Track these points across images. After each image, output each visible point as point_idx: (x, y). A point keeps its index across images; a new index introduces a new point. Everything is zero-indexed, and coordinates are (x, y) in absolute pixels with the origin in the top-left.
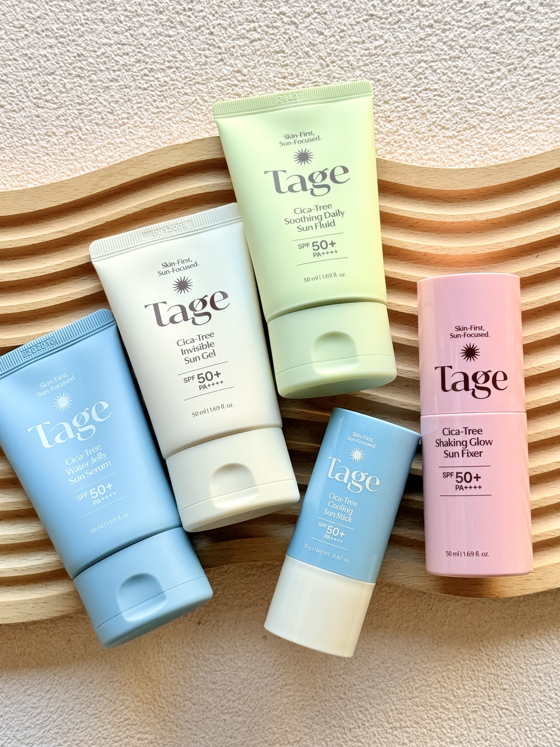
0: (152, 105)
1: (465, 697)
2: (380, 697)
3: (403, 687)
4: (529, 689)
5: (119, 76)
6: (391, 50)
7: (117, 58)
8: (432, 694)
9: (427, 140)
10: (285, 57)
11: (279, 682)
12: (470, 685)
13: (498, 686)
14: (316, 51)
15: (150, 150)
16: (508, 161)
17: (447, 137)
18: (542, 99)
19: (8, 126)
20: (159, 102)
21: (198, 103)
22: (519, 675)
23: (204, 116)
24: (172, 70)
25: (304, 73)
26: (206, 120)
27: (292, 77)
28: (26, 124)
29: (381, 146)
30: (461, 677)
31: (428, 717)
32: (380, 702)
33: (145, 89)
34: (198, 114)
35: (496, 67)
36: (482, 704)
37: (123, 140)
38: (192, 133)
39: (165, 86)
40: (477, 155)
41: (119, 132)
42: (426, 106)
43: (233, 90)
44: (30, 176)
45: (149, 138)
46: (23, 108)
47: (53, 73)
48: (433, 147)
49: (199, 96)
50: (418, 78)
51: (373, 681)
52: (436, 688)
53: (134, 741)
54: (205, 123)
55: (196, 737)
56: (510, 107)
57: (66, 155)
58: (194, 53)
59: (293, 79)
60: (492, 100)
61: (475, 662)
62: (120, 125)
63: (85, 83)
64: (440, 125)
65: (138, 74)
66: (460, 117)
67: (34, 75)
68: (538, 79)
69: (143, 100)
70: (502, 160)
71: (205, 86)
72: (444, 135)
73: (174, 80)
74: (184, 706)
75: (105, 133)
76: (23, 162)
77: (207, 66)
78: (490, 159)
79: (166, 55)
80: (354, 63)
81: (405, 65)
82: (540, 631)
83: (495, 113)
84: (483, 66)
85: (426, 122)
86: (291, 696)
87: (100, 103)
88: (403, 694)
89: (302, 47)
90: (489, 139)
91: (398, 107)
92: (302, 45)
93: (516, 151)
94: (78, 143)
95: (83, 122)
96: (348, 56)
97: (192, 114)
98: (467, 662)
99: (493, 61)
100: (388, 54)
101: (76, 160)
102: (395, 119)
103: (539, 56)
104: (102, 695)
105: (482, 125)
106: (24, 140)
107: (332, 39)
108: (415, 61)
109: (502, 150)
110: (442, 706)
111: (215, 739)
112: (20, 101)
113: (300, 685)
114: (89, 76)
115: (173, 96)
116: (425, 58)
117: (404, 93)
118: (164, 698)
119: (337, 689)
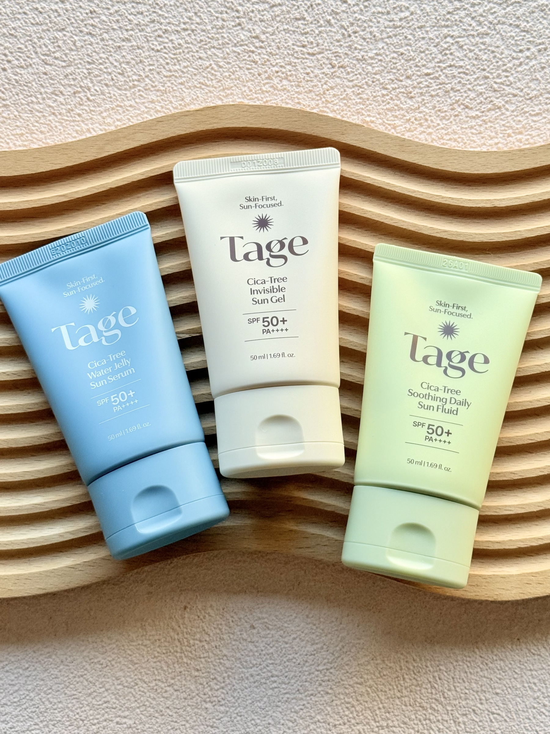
0: (164, 68)
1: (456, 699)
2: (368, 694)
3: (392, 686)
4: (523, 695)
5: (131, 36)
6: (416, 23)
7: (130, 17)
8: (422, 694)
9: (449, 119)
10: (305, 25)
11: (264, 673)
12: (462, 688)
13: (490, 690)
14: (338, 20)
15: (160, 115)
16: (532, 146)
17: (470, 117)
19: (14, 83)
20: (172, 65)
21: (212, 69)
22: (513, 680)
23: (218, 82)
24: (187, 33)
25: (324, 42)
26: (220, 87)
28: (33, 81)
29: (400, 123)
30: (453, 678)
31: (416, 717)
32: (367, 699)
33: (158, 51)
34: (212, 80)
35: (526, 47)
36: (473, 708)
37: (132, 103)
38: (205, 99)
39: (179, 48)
40: (501, 138)
41: (129, 95)
42: (451, 83)
43: (249, 56)
44: (34, 135)
45: (160, 102)
46: (31, 65)
47: (63, 29)
48: (454, 127)
49: (214, 61)
50: (443, 53)
51: (361, 678)
52: (426, 689)
53: (112, 725)
54: (218, 89)
55: (176, 724)
56: (538, 88)
57: (73, 115)
58: (211, 16)
59: (312, 48)
60: (519, 80)
61: (469, 664)
62: (130, 87)
63: (97, 41)
64: (462, 104)
65: (152, 35)
66: (485, 96)
67: (43, 31)
69: (155, 63)
70: (525, 144)
71: (220, 51)
72: (466, 114)
73: (188, 43)
74: (166, 691)
75: (114, 95)
76: (28, 121)
77: (224, 30)
78: (514, 143)
79: (182, 16)
80: (377, 35)
81: (430, 39)
82: (538, 636)
83: (521, 94)
84: (512, 45)
85: (449, 100)
86: (276, 688)
87: (111, 63)
88: (392, 692)
89: (323, 15)
90: (514, 121)
91: (421, 82)
92: (324, 13)
93: (541, 136)
94: (86, 104)
95: (92, 82)
96: (372, 27)
97: (206, 79)
98: (461, 664)
99: (523, 39)
100: (413, 27)
101: (83, 121)
102: (417, 95)
104: (82, 676)
106: (29, 98)
107: (356, 8)
108: (441, 35)
109: (527, 133)
110: (431, 708)
111: (196, 727)
112: (28, 57)
113: (286, 677)
114: (101, 35)
115: (187, 59)
116: (451, 33)
117: (428, 68)
118: (145, 683)
119: (323, 684)
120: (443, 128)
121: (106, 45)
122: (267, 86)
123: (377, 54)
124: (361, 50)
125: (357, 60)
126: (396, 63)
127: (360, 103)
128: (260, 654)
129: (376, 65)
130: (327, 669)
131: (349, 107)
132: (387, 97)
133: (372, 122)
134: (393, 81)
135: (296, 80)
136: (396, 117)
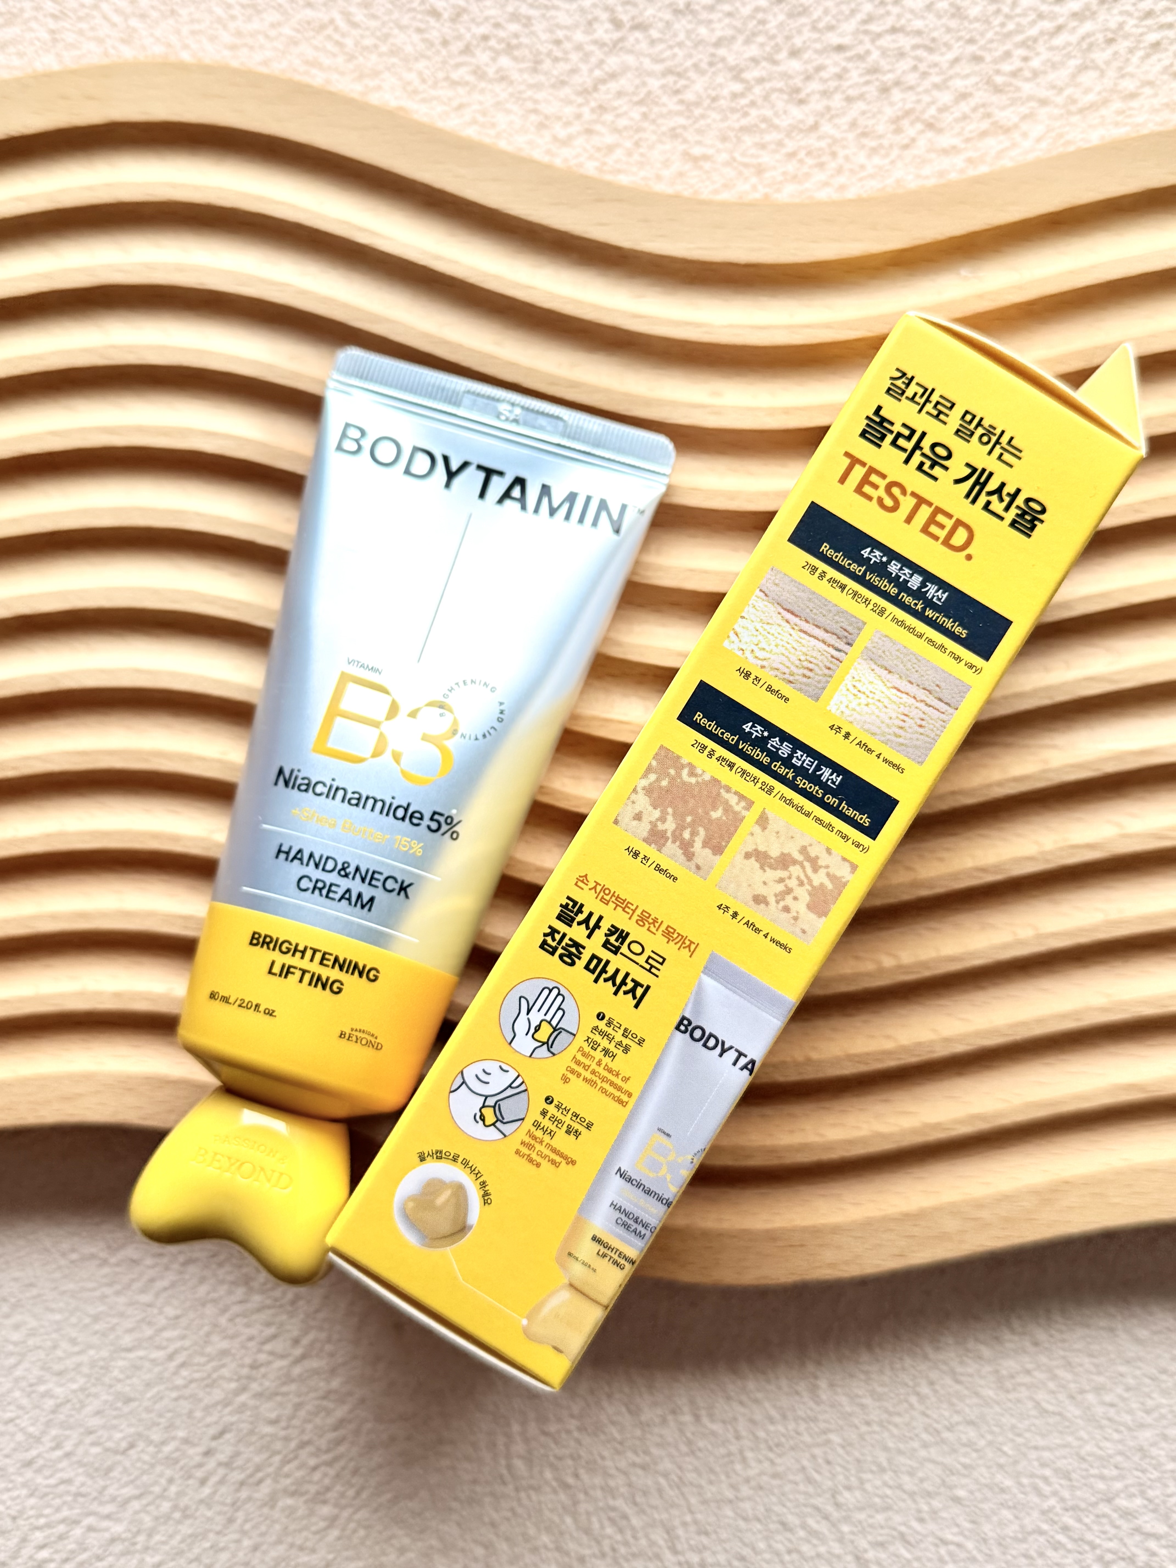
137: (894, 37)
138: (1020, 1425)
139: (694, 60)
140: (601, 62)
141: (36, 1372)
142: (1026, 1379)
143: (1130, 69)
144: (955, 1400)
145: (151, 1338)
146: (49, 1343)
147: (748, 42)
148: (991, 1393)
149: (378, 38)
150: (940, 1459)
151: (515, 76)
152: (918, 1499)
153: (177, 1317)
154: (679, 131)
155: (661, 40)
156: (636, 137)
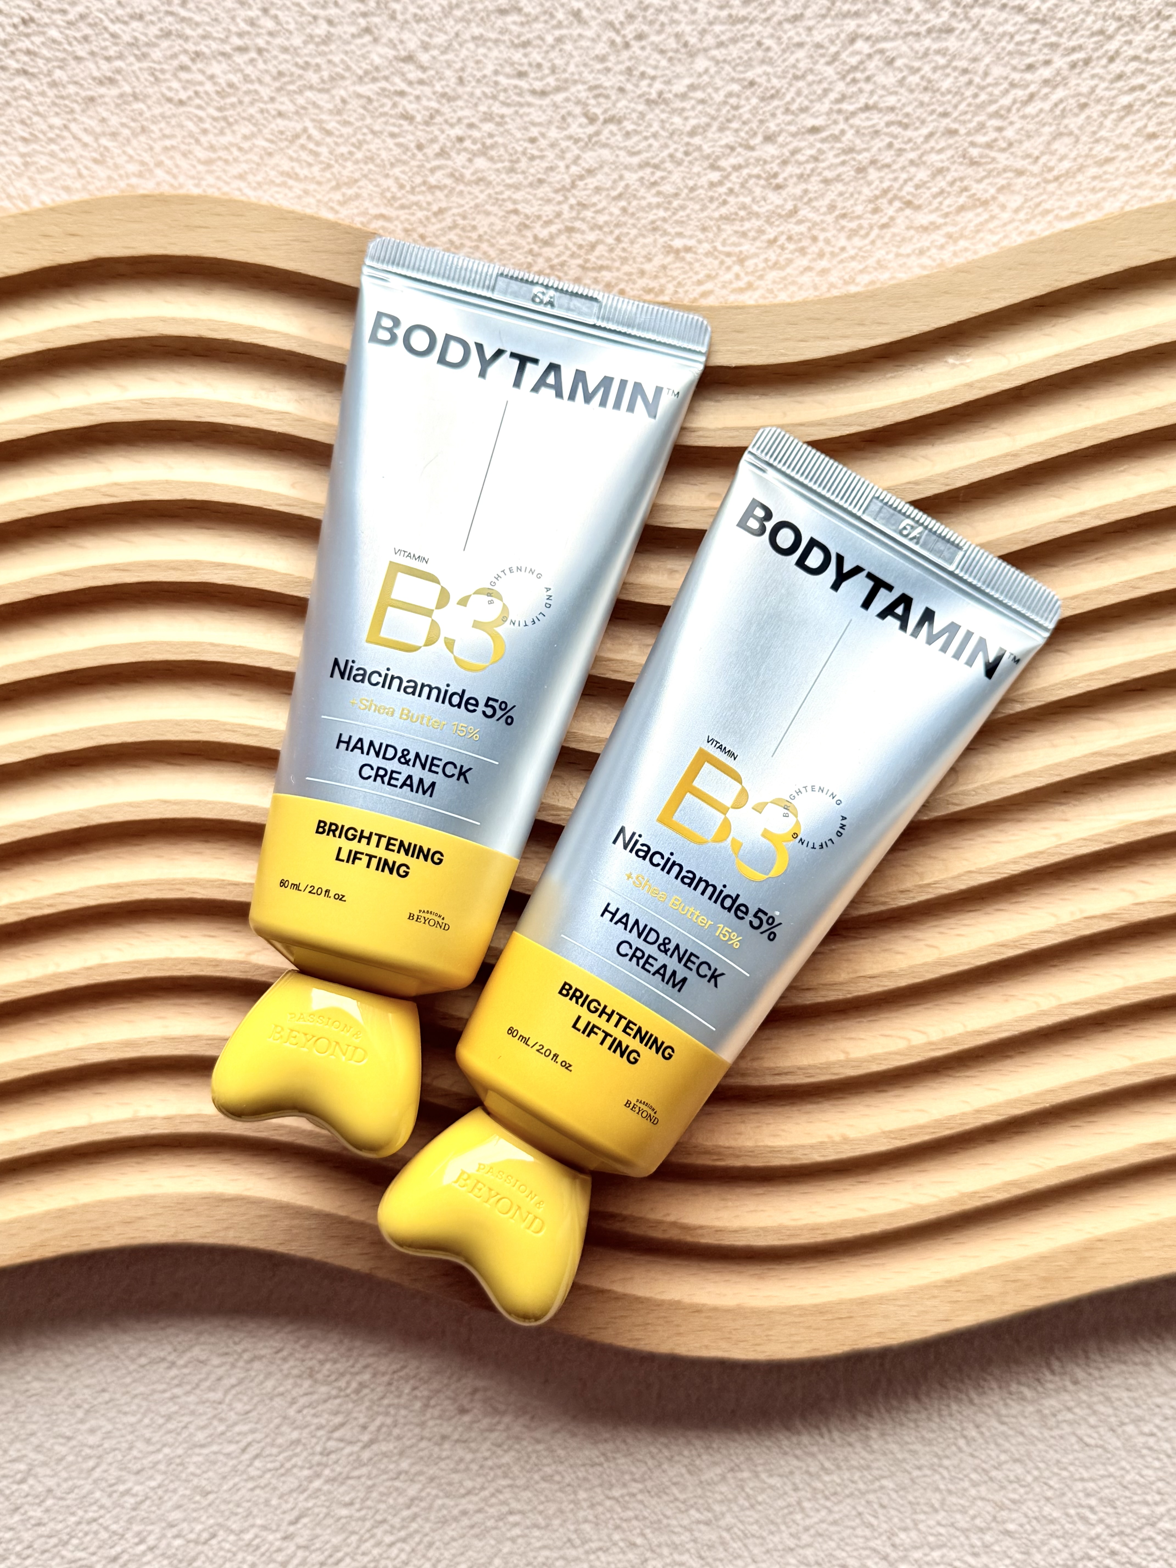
0: (197, 141)
1: (916, 1548)
2: (723, 1543)
3: (777, 1525)
4: (1066, 1532)
5: (118, 71)
6: (783, 10)
7: (115, 28)
9: (867, 234)
10: (522, 24)
12: (932, 1523)
13: (993, 1525)
17: (916, 229)
18: (1153, 136)
20: (216, 135)
21: (310, 137)
22: (1042, 1502)
23: (323, 170)
24: (246, 57)
25: (567, 64)
26: (329, 180)
27: (539, 75)
29: (753, 250)
32: (721, 1554)
33: (181, 103)
34: (310, 165)
35: (1041, 57)
39: (229, 95)
42: (867, 150)
43: (395, 105)
49: (313, 120)
50: (848, 79)
52: (854, 1528)
54: (327, 187)
56: (1072, 155)
59: (541, 79)
60: (1029, 137)
61: (945, 1473)
63: (41, 89)
65: (165, 67)
66: (949, 178)
68: (1142, 87)
69: (178, 132)
71: (326, 97)
72: (907, 222)
73: (251, 82)
77: (333, 47)
79: (233, 18)
80: (693, 41)
81: (819, 46)
83: (1036, 169)
84: (1010, 53)
85: (866, 191)
87: (75, 137)
88: (776, 1539)
91: (799, 150)
95: (34, 185)
97: (295, 164)
98: (928, 1472)
99: (1034, 40)
100: (775, 20)
102: (790, 182)
103: (1146, 32)
104: (94, 1520)
105: (1002, 198)
108: (843, 36)
113: (541, 1513)
114: (49, 73)
115: (250, 119)
116: (867, 30)
117: (815, 116)
118: (232, 1531)
119: (624, 1525)
120: (853, 258)
121: (62, 97)
122: (439, 174)
123: (692, 87)
124: (653, 78)
125: (649, 102)
126: (736, 108)
127: (658, 206)
128: (482, 1467)
129: (691, 113)
130: (633, 1495)
131: (633, 214)
132: (722, 190)
133: (688, 249)
134: (733, 149)
135: (506, 157)
136: (744, 234)
137: (867, 114)
138: (1064, 1460)
139: (671, 150)
140: (578, 157)
141: (114, 1472)
142: (1069, 1416)
143: (1103, 133)
144: (1000, 1441)
145: (223, 1433)
146: (125, 1445)
147: (721, 129)
148: (1035, 1432)
149: (353, 145)
150: (990, 1496)
151: (492, 177)
152: (972, 1536)
153: (247, 1413)
154: (659, 223)
155: (636, 132)
156: (617, 232)
